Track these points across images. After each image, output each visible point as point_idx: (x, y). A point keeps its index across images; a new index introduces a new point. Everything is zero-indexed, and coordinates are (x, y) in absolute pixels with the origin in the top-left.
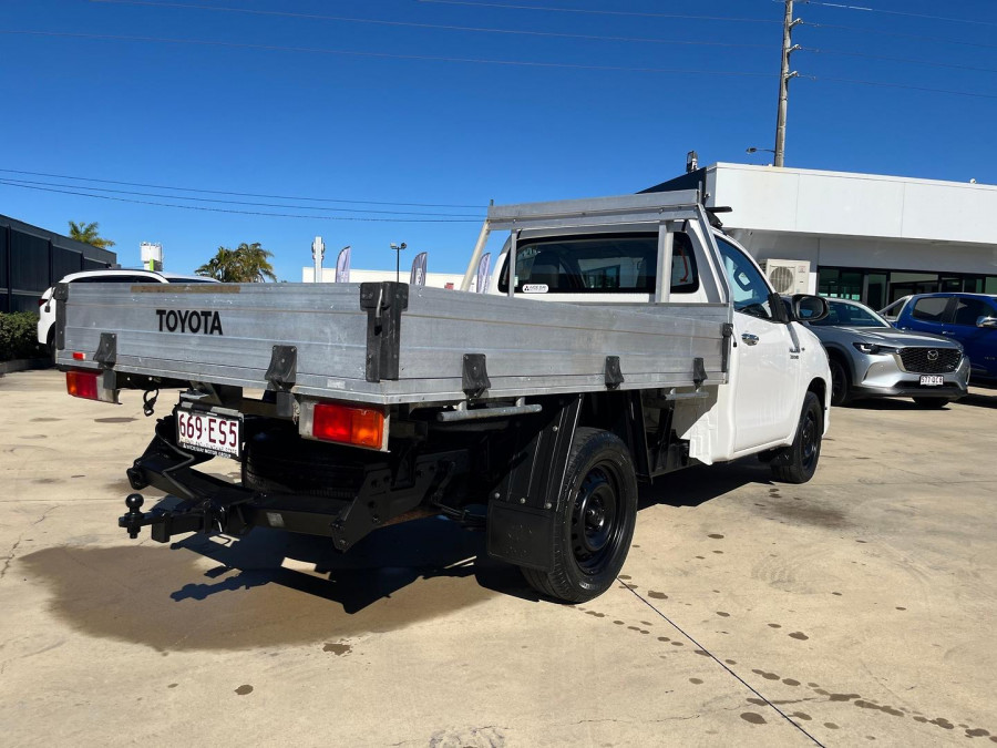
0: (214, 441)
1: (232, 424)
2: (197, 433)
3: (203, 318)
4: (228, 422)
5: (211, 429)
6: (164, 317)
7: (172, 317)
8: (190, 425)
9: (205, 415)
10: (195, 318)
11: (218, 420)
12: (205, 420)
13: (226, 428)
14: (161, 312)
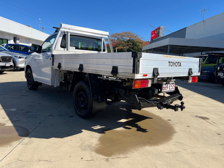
0: (170, 89)
1: (174, 84)
2: (166, 88)
3: (178, 63)
4: (173, 84)
5: (170, 87)
6: (170, 63)
7: (172, 63)
8: (165, 87)
9: (168, 84)
10: (176, 63)
11: (171, 84)
12: (169, 85)
13: (173, 86)
14: (169, 62)
